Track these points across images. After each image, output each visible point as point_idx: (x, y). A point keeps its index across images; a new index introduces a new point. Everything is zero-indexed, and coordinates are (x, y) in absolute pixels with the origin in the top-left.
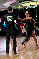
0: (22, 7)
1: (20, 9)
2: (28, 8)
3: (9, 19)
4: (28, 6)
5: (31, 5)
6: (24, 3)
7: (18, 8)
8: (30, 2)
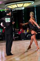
0: (8, 9)
1: (6, 11)
2: (14, 10)
3: (7, 21)
4: (15, 8)
5: (18, 7)
6: (10, 5)
7: (4, 10)
8: (16, 4)
